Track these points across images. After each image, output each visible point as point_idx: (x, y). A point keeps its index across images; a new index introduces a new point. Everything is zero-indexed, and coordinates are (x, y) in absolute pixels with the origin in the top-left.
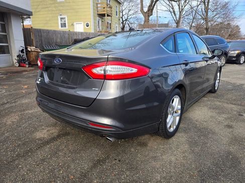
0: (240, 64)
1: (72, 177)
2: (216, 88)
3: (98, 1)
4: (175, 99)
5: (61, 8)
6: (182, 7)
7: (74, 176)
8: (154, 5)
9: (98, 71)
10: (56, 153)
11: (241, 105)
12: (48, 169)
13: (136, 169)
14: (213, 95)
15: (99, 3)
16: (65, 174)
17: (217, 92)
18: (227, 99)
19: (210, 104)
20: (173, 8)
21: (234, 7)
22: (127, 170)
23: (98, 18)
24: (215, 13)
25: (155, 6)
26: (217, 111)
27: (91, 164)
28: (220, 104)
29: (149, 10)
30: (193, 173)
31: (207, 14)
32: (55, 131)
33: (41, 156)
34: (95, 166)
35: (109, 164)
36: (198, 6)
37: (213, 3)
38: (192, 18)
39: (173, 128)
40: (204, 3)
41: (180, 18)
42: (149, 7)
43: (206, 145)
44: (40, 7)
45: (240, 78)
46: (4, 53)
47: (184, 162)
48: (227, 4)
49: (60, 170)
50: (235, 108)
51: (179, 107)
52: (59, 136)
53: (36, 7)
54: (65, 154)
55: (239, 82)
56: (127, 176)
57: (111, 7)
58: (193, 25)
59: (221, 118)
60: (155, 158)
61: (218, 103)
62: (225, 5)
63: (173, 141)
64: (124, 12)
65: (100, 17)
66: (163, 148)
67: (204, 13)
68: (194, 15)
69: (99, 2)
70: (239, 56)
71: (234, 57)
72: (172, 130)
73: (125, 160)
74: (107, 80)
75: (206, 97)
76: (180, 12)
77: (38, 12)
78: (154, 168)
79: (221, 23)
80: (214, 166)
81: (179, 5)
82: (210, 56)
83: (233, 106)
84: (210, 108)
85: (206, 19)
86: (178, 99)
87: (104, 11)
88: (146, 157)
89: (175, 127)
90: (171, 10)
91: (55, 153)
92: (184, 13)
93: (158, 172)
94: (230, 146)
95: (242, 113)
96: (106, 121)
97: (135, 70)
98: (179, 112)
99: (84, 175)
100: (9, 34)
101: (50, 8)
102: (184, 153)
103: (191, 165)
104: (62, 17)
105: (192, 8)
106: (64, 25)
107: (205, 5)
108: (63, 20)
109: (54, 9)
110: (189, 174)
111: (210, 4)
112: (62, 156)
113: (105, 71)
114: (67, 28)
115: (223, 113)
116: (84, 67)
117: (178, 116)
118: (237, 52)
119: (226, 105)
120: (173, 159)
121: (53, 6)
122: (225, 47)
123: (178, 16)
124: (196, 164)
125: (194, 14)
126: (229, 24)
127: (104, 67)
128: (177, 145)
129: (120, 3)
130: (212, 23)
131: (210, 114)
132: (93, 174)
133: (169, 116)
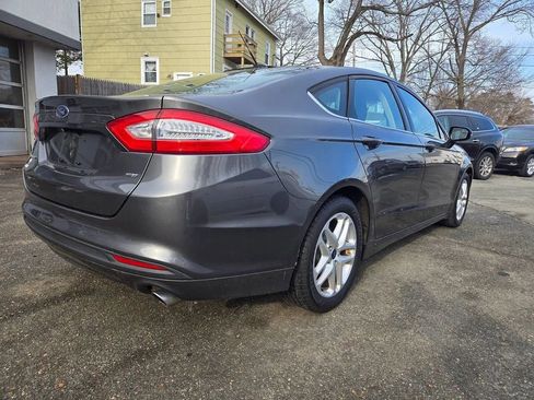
0: (527, 176)
1: (61, 385)
2: (458, 218)
3: (227, 31)
4: (340, 222)
5: (148, 41)
6: (408, 53)
7: (66, 384)
8: (348, 46)
9: (140, 131)
10: (45, 330)
11: (508, 255)
12: (13, 363)
13: (224, 374)
14: (451, 231)
15: (230, 36)
16: (45, 378)
17: (462, 227)
18: (479, 241)
19: (440, 250)
20: (388, 56)
21: (520, 58)
22: (201, 375)
23: (224, 66)
24: (479, 69)
25: (351, 49)
26: (451, 264)
27: (117, 359)
28: (463, 249)
29: (335, 57)
30: (357, 391)
31: (461, 71)
32: (62, 284)
33: (9, 333)
34: (126, 363)
35: (162, 362)
36: (443, 53)
37: (476, 49)
38: (428, 77)
39: (334, 288)
40: (457, 46)
41: (403, 76)
42: (337, 48)
43: (406, 332)
44: (104, 36)
45: (519, 202)
46: (12, 125)
47: (344, 366)
48: (504, 51)
49: (38, 368)
50: (493, 259)
51: (353, 242)
52: (67, 296)
53: (95, 36)
54: (67, 333)
55: (514, 210)
56: (195, 390)
57: (254, 45)
58: (432, 92)
59: (455, 278)
60: (275, 355)
61: (457, 248)
62: (501, 54)
63: (331, 318)
64: (285, 59)
65: (229, 65)
66: (301, 333)
67: (455, 67)
68: (433, 72)
69: (230, 33)
70: (523, 158)
71: (513, 160)
72: (330, 292)
73: (203, 354)
74: (158, 152)
75: (434, 235)
76: (404, 65)
77: (101, 46)
78: (266, 375)
79: (493, 91)
80: (413, 377)
81: (402, 50)
82: (443, 140)
83: (491, 255)
84: (436, 257)
85: (458, 80)
86: (347, 223)
87: (239, 52)
88: (256, 349)
89: (339, 288)
90: (385, 59)
91: (42, 332)
92: (412, 65)
93: (272, 385)
94: (462, 337)
95: (508, 270)
96: (157, 253)
97: (228, 136)
98: (353, 253)
99: (91, 383)
100: (25, 85)
101: (124, 41)
102: (348, 345)
103: (357, 373)
104: (150, 59)
105: (429, 56)
106: (151, 77)
107: (457, 51)
108: (151, 67)
109: (133, 42)
110: (347, 392)
111: (468, 50)
112: (57, 337)
113: (154, 131)
114: (157, 83)
115: (464, 268)
116: (111, 123)
117: (348, 263)
118: (520, 149)
119: (473, 253)
120: (319, 357)
121: (131, 35)
122: (491, 137)
123: (398, 72)
124: (370, 372)
125: (433, 69)
126: (510, 94)
127: (152, 122)
128: (338, 328)
129: (274, 39)
130: (472, 89)
131: (432, 267)
132: (115, 381)
133: (324, 259)
